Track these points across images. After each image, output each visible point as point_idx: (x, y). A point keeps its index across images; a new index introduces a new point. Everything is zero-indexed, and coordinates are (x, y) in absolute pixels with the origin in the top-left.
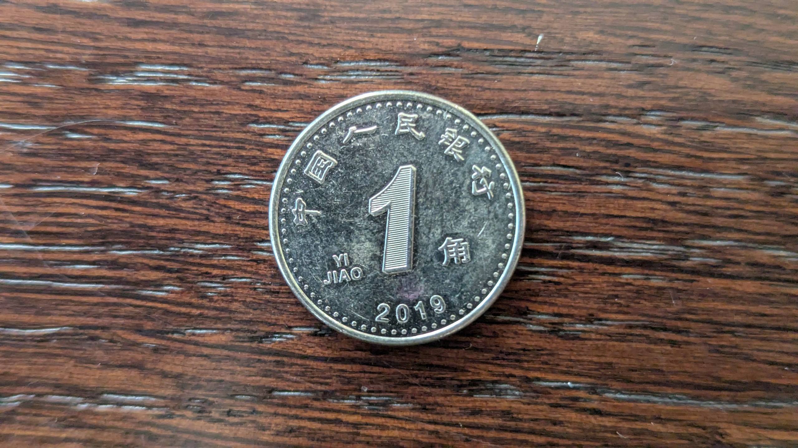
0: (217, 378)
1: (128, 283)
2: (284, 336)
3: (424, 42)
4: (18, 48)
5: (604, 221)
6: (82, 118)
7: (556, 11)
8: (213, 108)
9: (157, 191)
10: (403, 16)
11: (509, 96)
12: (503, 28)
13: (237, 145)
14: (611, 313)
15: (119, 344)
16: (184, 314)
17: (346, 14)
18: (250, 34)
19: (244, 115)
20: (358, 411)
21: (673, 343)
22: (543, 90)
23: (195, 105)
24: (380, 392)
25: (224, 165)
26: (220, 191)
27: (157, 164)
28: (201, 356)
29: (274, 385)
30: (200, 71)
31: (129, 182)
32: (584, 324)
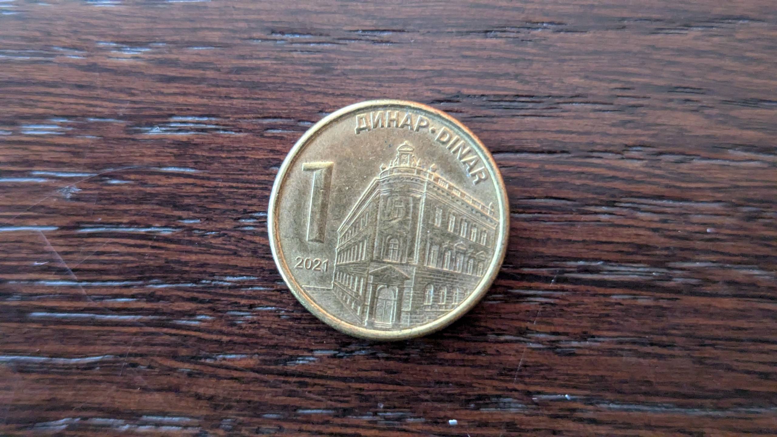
0: (248, 399)
1: (164, 314)
2: (307, 358)
3: (427, 90)
4: (62, 103)
5: (594, 247)
6: (120, 165)
7: (545, 59)
8: (240, 154)
9: (190, 229)
10: (408, 67)
11: (505, 136)
12: (496, 76)
13: (261, 186)
14: (603, 330)
15: (157, 370)
16: (216, 341)
17: (357, 67)
18: (270, 86)
19: (267, 159)
20: (375, 426)
21: (660, 357)
22: (535, 131)
23: (222, 151)
24: (395, 407)
25: (250, 205)
26: (246, 229)
27: (189, 205)
28: (232, 378)
29: (297, 404)
30: (227, 120)
31: (164, 222)
32: (579, 341)
